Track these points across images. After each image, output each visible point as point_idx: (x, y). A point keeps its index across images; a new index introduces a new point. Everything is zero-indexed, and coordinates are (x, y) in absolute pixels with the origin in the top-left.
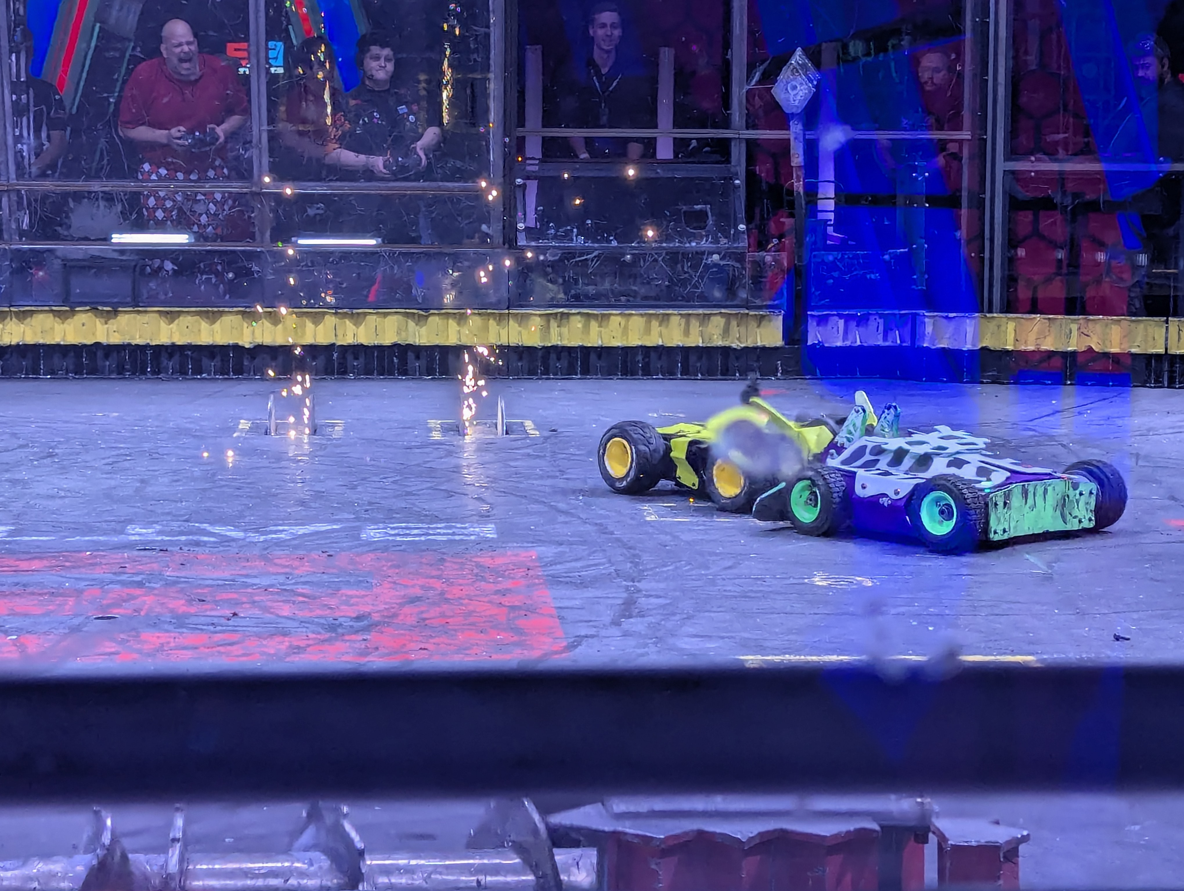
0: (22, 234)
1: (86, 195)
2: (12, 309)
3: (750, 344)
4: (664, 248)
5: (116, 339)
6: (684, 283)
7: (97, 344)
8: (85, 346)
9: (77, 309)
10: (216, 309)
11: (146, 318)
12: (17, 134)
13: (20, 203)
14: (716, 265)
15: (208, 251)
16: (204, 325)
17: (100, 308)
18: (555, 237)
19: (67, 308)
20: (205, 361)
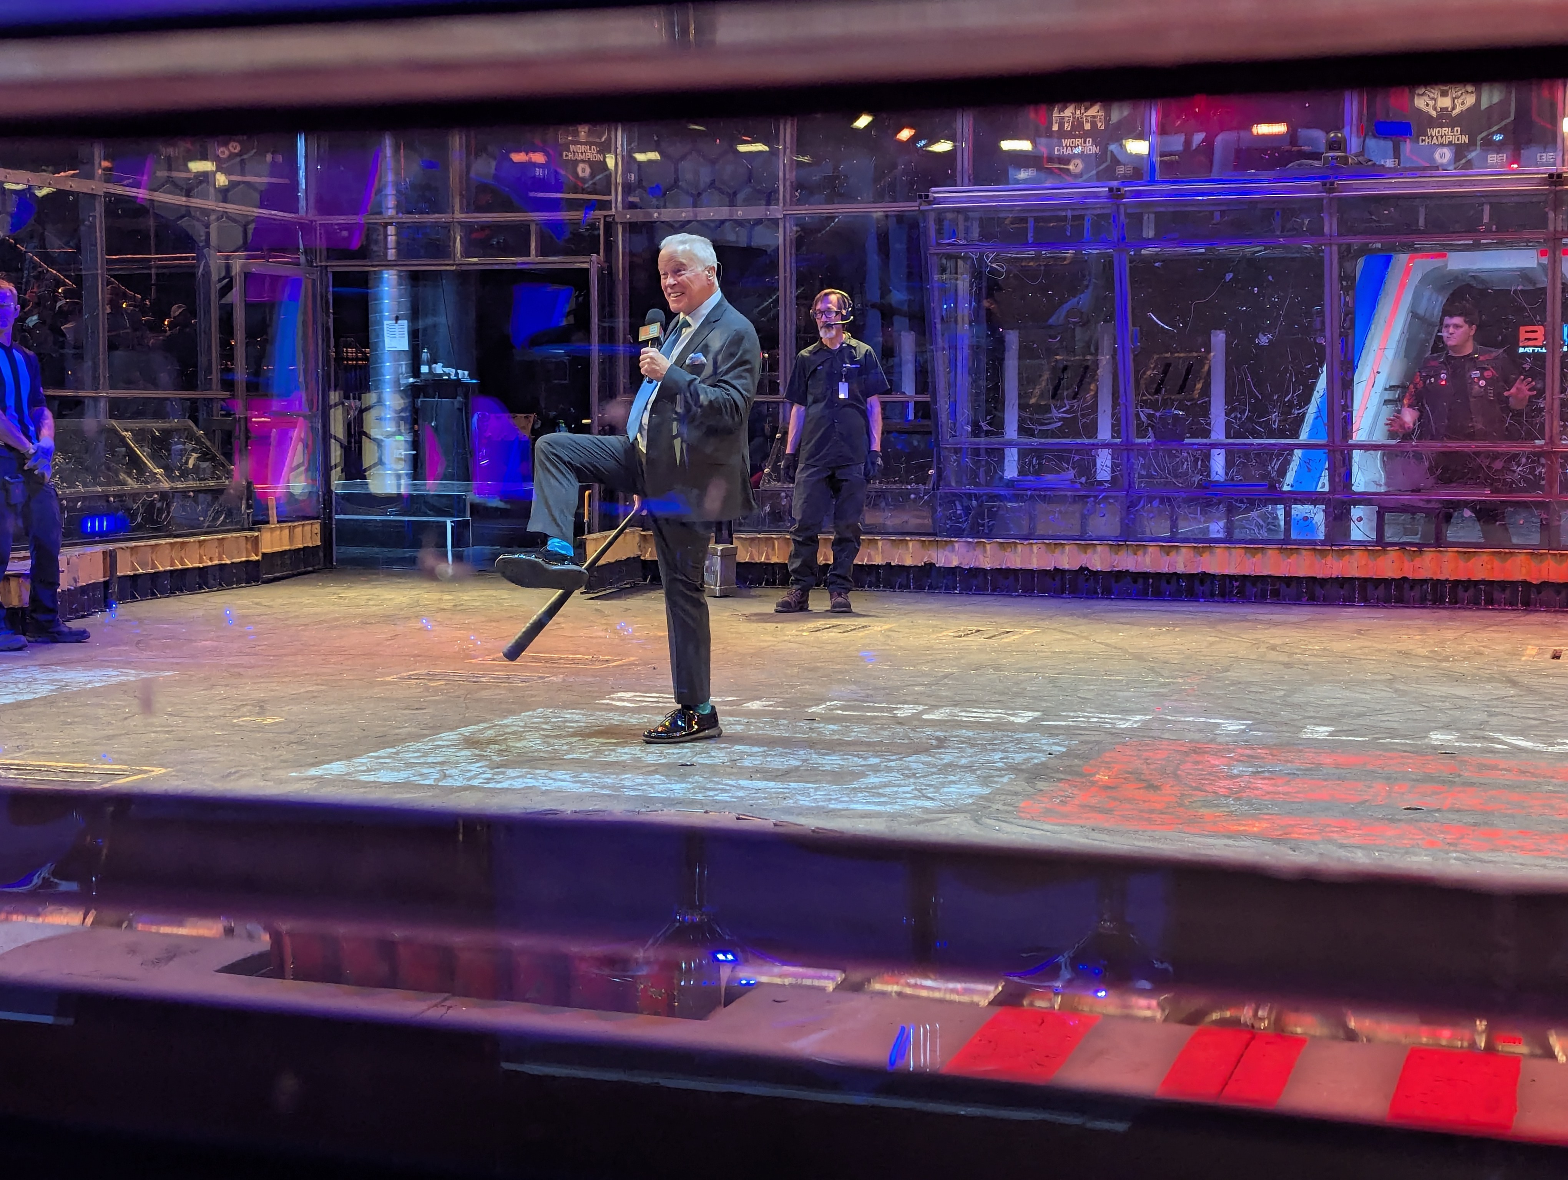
2: (1332, 547)
5: (1420, 575)
7: (1405, 579)
8: (1393, 579)
9: (1386, 548)
11: (1446, 557)
15: (1502, 502)
16: (1497, 564)
17: (1409, 548)
19: (1378, 548)
20: (1497, 595)
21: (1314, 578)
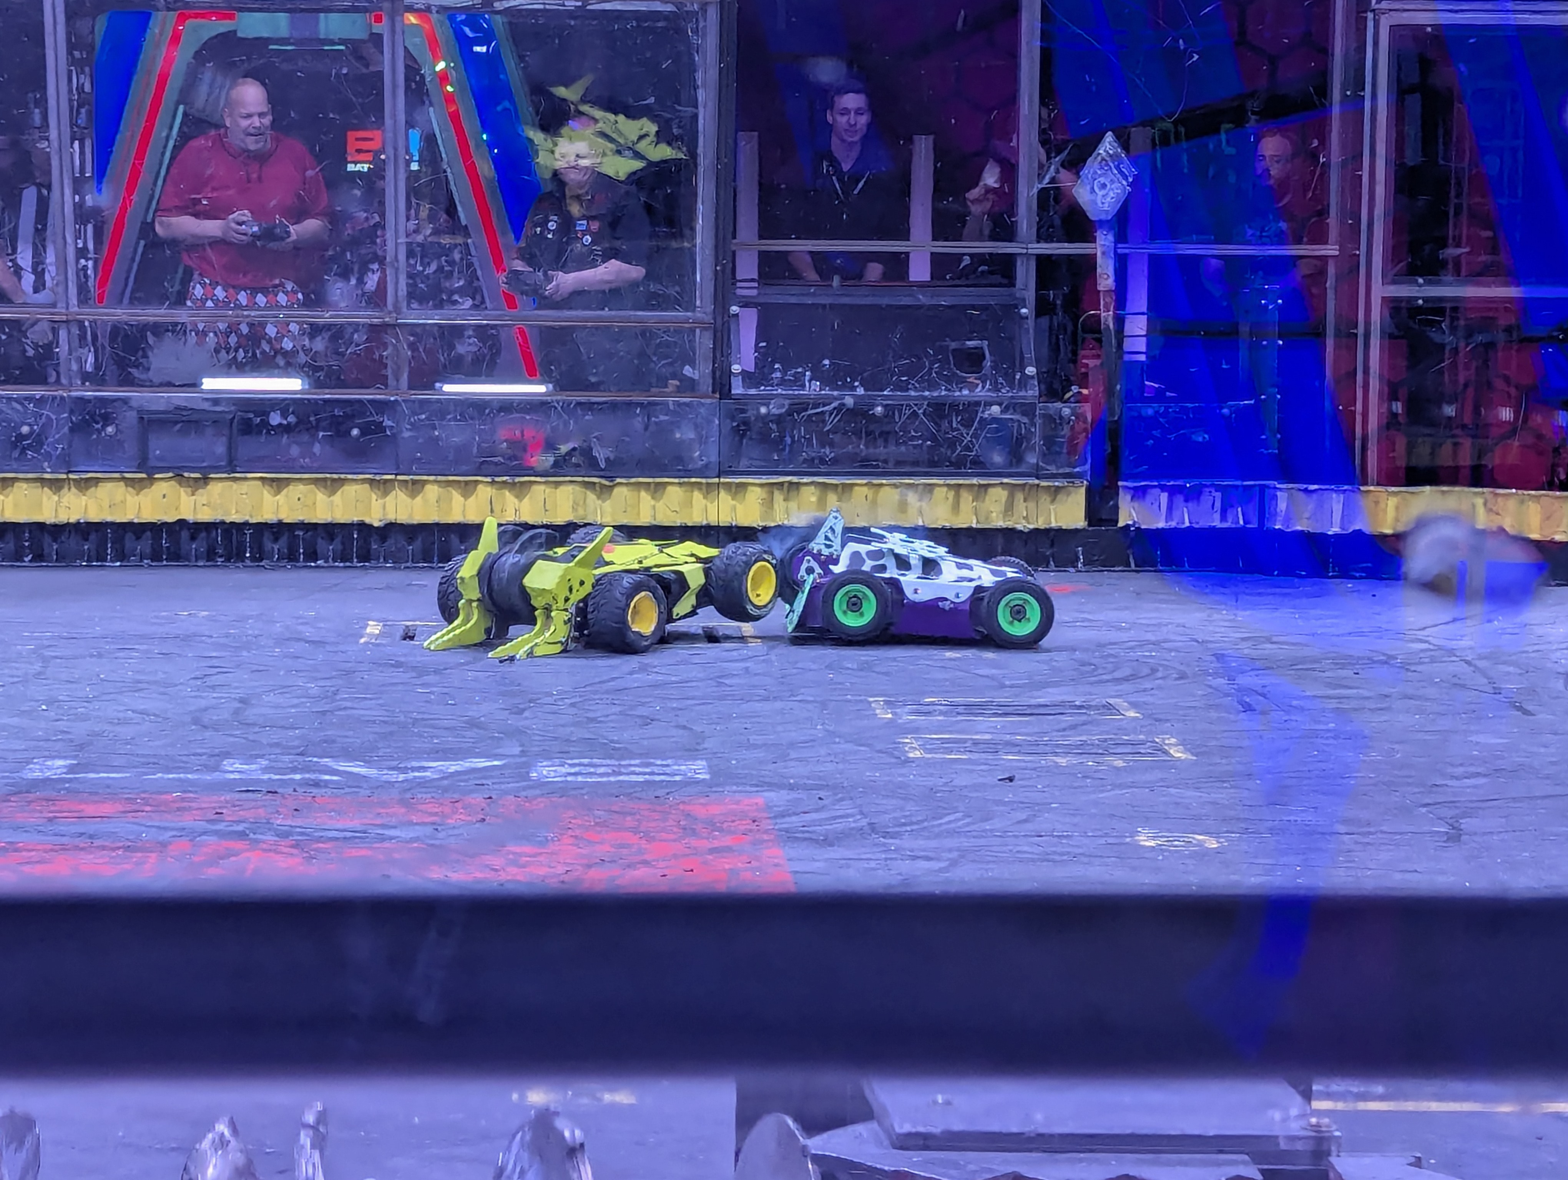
0: (85, 377)
1: (170, 328)
2: (71, 476)
3: (1041, 524)
4: (925, 398)
5: (205, 516)
6: (952, 444)
7: (182, 523)
8: (166, 523)
9: (157, 476)
10: (335, 476)
11: (244, 487)
12: (80, 245)
13: (82, 337)
14: (995, 420)
15: (326, 401)
16: (321, 496)
17: (186, 474)
18: (782, 383)
19: (144, 476)
20: (322, 545)
21: (41, 526)
